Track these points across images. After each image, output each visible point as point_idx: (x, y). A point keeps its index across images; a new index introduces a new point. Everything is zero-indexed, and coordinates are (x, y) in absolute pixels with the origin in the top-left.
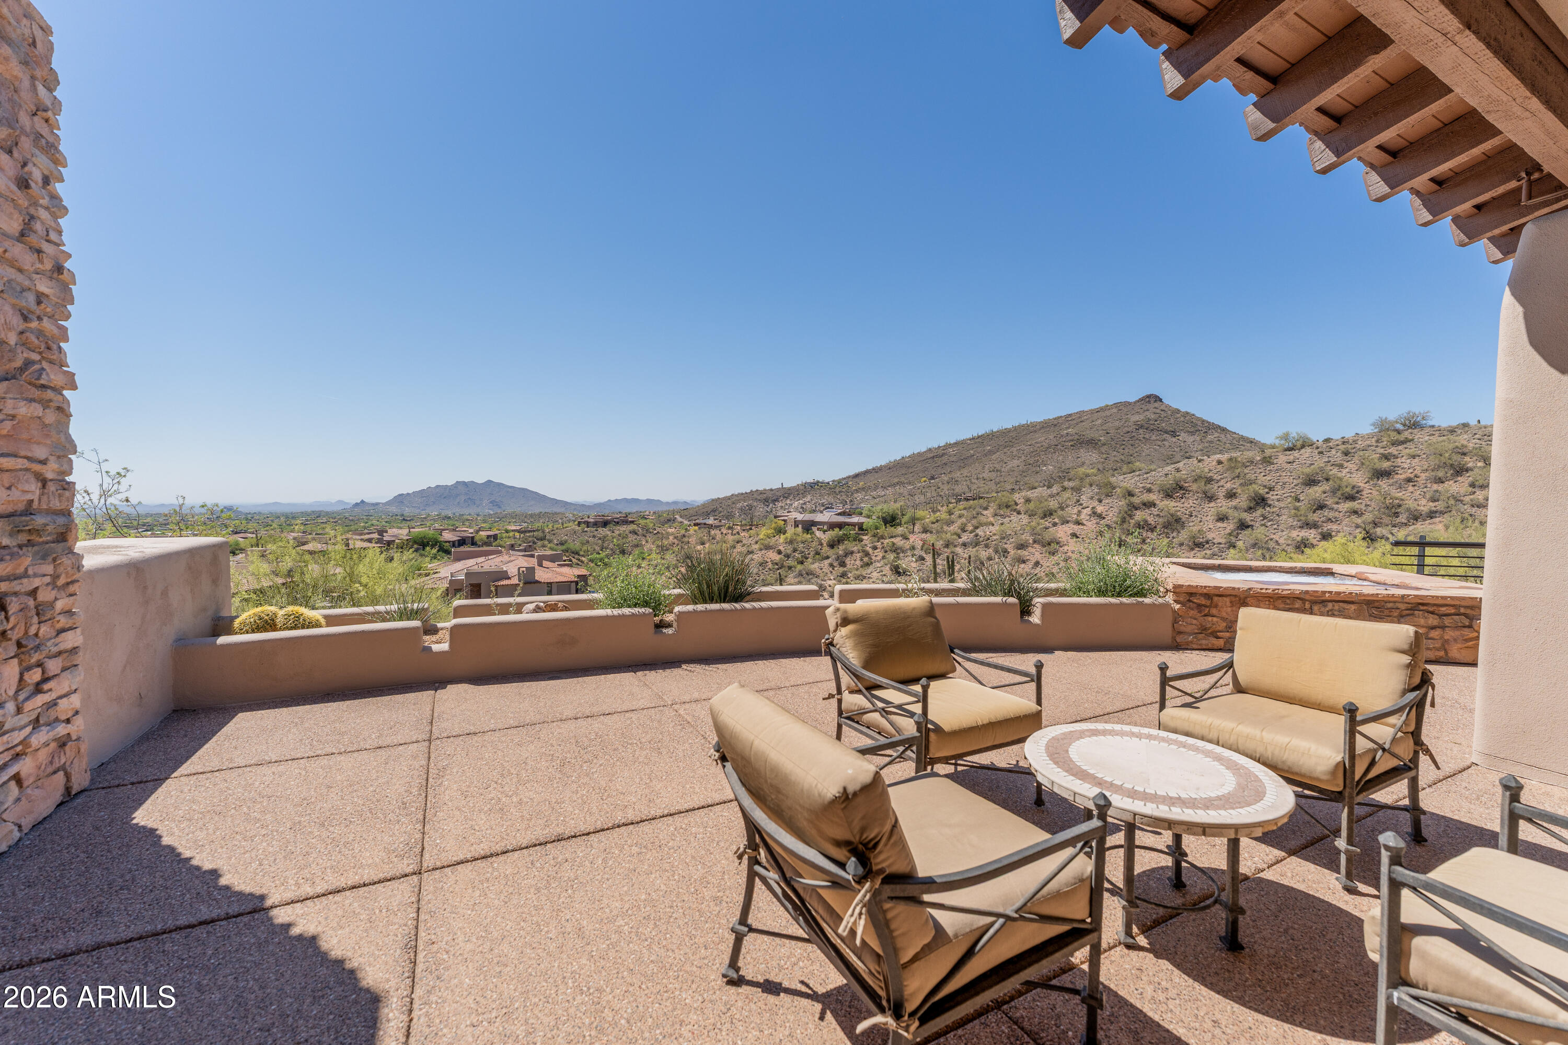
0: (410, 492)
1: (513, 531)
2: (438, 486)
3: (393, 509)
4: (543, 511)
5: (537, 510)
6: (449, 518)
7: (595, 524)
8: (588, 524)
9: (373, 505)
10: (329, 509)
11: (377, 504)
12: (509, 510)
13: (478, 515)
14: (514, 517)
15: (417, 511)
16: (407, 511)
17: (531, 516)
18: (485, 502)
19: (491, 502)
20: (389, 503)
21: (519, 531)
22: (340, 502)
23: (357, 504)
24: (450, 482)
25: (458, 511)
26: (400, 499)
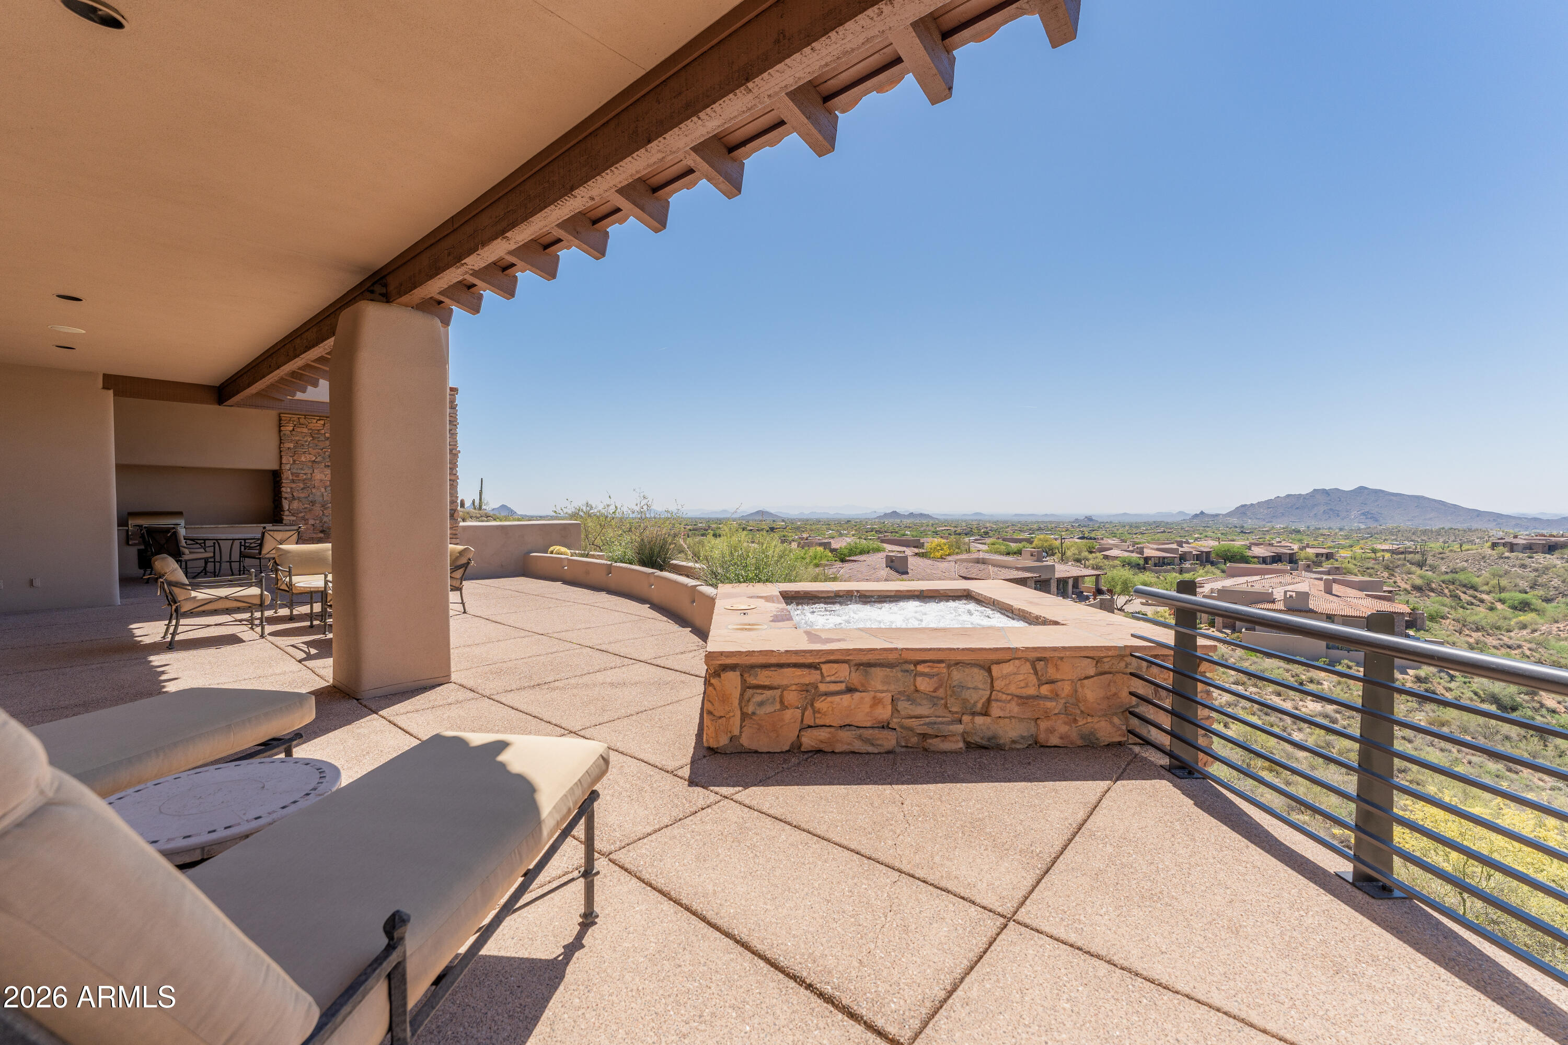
0: (1254, 503)
1: (1383, 550)
2: (1288, 496)
3: (1235, 521)
4: (1447, 526)
5: (1436, 525)
6: (1299, 532)
7: (1530, 548)
8: (1512, 547)
9: (1212, 516)
10: (1169, 520)
11: (1217, 515)
12: (1390, 525)
13: (1341, 529)
14: (1394, 533)
15: (1262, 523)
16: (1249, 524)
17: (1424, 532)
18: (1353, 514)
19: (1363, 514)
20: (1230, 514)
21: (1393, 552)
22: (1180, 513)
23: (1196, 516)
24: (1305, 490)
25: (1314, 524)
26: (1243, 510)
